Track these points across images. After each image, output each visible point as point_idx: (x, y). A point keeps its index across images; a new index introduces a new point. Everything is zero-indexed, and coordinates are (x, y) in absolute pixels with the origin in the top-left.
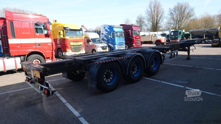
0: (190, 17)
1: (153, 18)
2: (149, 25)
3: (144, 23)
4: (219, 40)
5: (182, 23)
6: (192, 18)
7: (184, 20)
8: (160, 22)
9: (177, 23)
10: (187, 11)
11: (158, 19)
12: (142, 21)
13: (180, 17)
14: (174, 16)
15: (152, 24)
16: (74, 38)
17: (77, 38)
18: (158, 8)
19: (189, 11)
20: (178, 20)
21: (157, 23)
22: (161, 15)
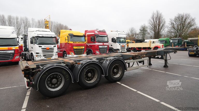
0: (191, 26)
1: (155, 27)
2: (152, 33)
3: (147, 32)
4: (197, 49)
5: (182, 32)
6: (193, 27)
7: (185, 29)
8: (161, 31)
9: (178, 32)
10: (188, 21)
11: (160, 28)
12: (145, 30)
13: (180, 27)
14: (175, 26)
15: (154, 32)
16: (77, 43)
17: (80, 43)
18: (159, 19)
19: (190, 21)
20: (179, 29)
21: (159, 32)
22: (163, 25)
